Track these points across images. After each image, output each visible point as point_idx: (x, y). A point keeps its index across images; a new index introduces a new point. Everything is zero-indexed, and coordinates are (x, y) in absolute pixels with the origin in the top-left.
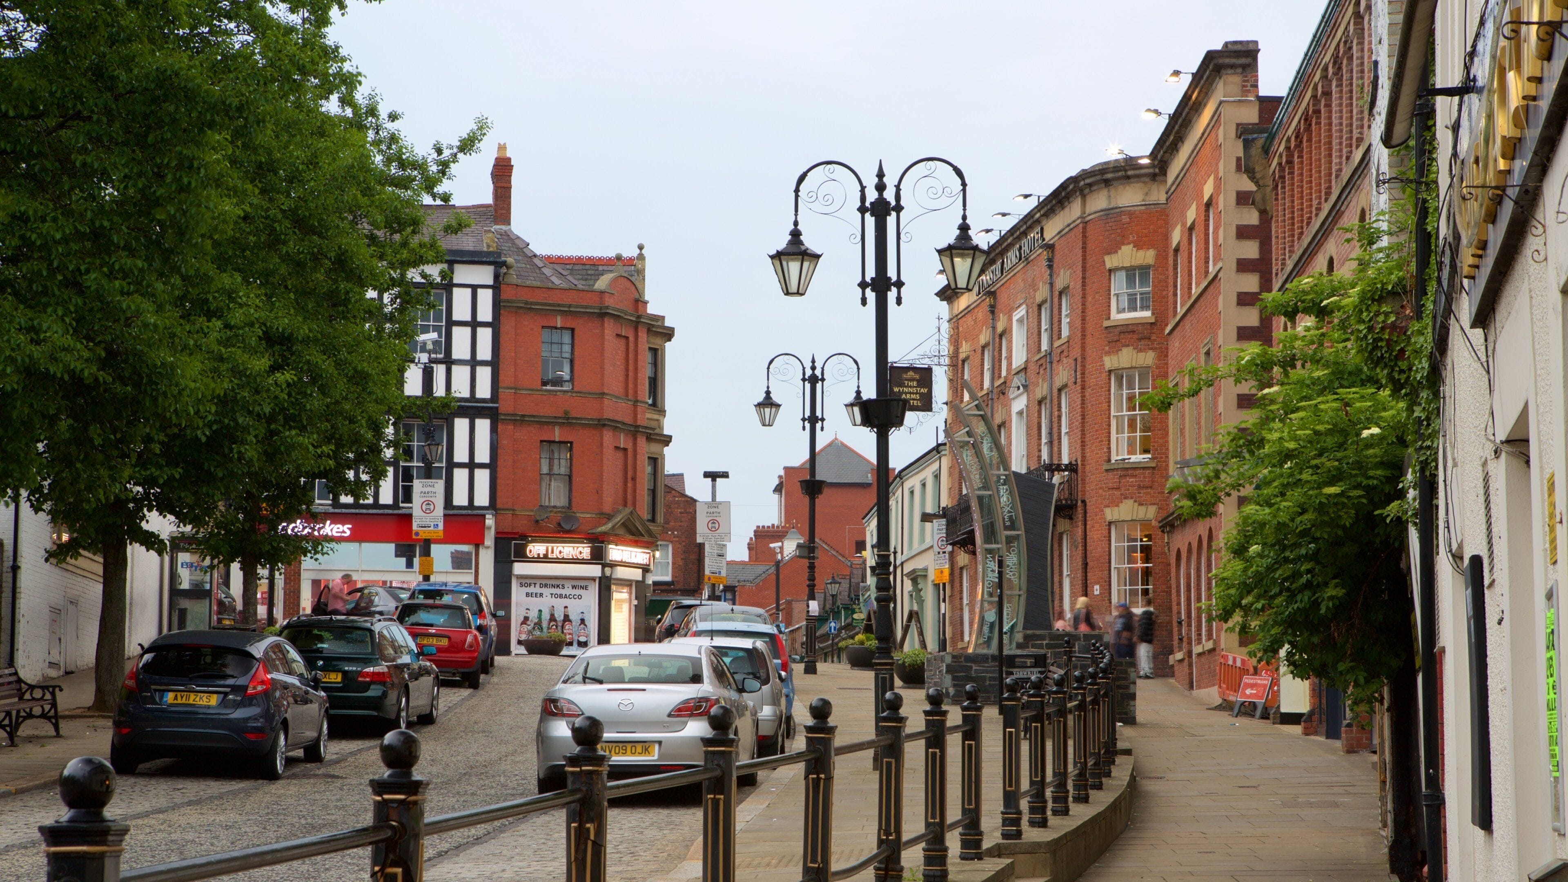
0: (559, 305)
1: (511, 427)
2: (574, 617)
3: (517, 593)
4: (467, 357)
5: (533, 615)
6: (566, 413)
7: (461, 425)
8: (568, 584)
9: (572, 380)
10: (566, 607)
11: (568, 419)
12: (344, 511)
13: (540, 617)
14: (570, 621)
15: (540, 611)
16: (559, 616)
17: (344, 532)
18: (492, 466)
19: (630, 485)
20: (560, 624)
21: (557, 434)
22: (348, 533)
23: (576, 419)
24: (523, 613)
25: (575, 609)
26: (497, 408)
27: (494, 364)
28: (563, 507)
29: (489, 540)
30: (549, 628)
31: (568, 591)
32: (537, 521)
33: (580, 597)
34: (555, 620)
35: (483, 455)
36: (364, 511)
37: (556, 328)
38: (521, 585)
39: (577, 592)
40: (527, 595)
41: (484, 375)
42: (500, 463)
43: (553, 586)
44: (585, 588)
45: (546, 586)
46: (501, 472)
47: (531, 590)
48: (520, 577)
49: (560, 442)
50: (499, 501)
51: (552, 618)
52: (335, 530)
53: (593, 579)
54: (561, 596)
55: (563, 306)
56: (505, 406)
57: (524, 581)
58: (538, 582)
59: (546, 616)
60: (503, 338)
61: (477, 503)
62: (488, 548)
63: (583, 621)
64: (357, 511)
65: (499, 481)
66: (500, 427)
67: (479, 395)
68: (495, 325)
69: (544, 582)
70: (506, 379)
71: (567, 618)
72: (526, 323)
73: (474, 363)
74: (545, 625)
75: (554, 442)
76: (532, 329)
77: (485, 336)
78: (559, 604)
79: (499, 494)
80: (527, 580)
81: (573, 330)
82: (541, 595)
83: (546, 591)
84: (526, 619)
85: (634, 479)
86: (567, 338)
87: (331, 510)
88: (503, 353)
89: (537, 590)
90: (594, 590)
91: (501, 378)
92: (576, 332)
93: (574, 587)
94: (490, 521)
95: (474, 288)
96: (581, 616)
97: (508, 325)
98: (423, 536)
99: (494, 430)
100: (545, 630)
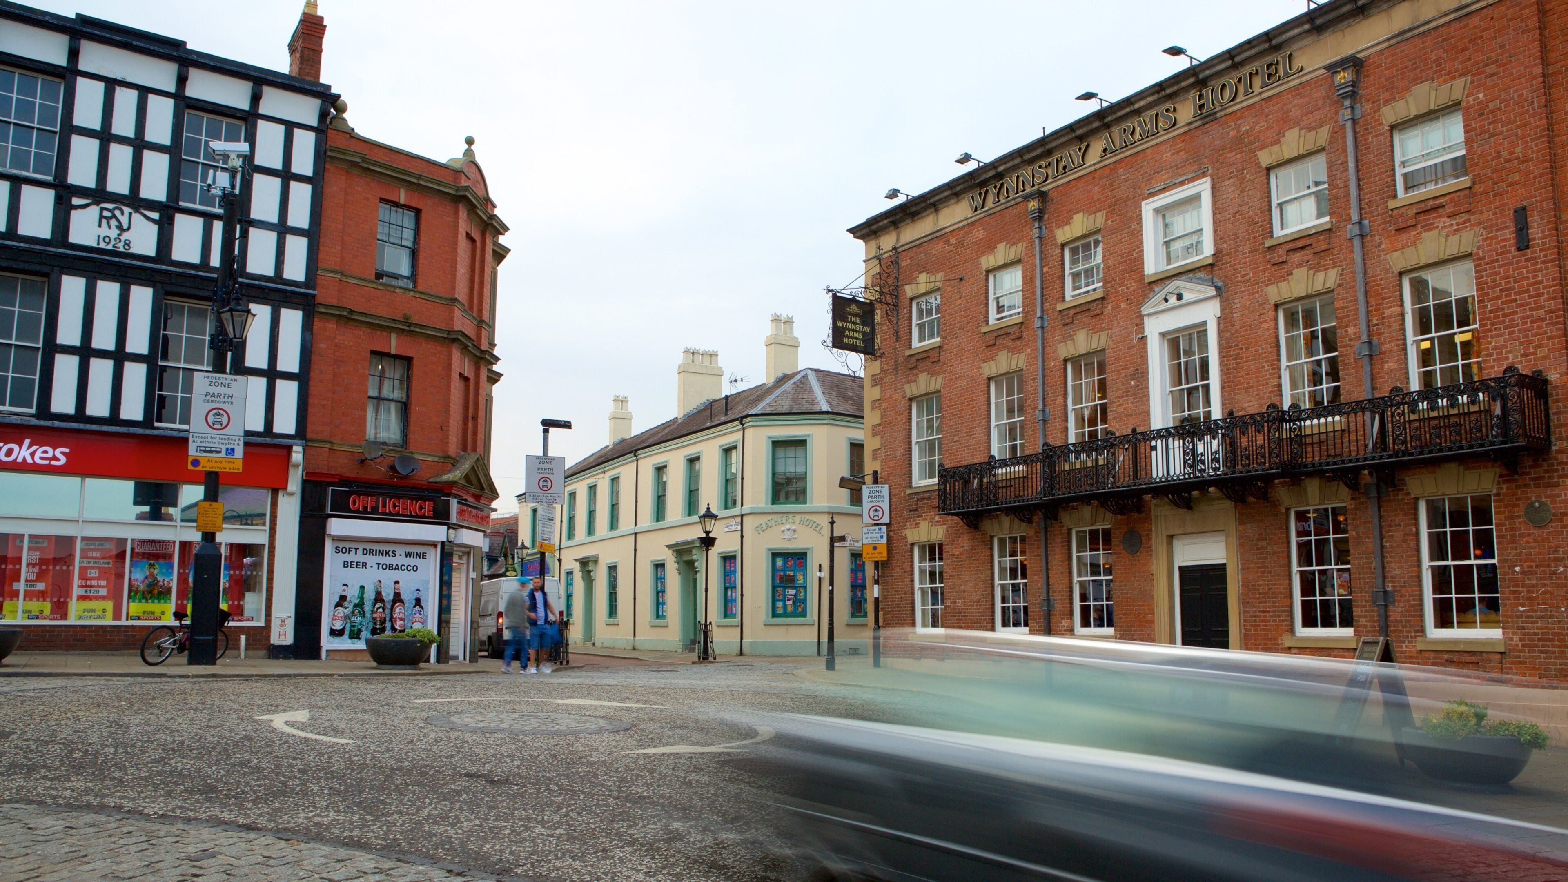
0: (406, 173)
1: (332, 326)
2: (408, 596)
3: (332, 561)
4: (274, 219)
5: (353, 594)
6: (406, 317)
7: (261, 313)
8: (401, 550)
9: (413, 276)
10: (397, 582)
11: (410, 325)
12: (57, 424)
13: (361, 597)
14: (402, 601)
15: (362, 587)
16: (388, 596)
17: (55, 458)
18: (302, 377)
19: (470, 425)
20: (388, 606)
21: (394, 345)
22: (63, 460)
23: (421, 326)
24: (339, 590)
25: (408, 583)
26: (314, 296)
27: (313, 234)
28: (395, 445)
29: (294, 483)
30: (373, 612)
31: (400, 560)
32: (362, 462)
33: (415, 568)
34: (382, 601)
35: (289, 360)
36: (94, 427)
37: (396, 204)
38: (338, 550)
39: (412, 561)
40: (346, 565)
41: (297, 248)
42: (315, 374)
43: (381, 553)
44: (423, 556)
45: (371, 552)
46: (315, 387)
47: (351, 557)
48: (336, 539)
49: (396, 357)
50: (310, 428)
51: (379, 598)
52: (39, 454)
53: (434, 545)
54: (390, 567)
55: (412, 175)
56: (325, 294)
57: (341, 545)
58: (361, 546)
59: (370, 595)
60: (328, 204)
61: (277, 429)
62: (291, 494)
63: (418, 602)
64: (82, 426)
65: (311, 400)
66: (317, 324)
67: (288, 275)
68: (315, 181)
69: (368, 546)
70: (329, 256)
71: (397, 598)
72: (359, 189)
73: (282, 229)
74: (368, 608)
75: (387, 355)
76: (367, 199)
77: (301, 194)
78: (388, 578)
79: (310, 419)
80: (346, 543)
81: (418, 212)
82: (364, 565)
83: (371, 560)
84: (343, 598)
85: (475, 418)
86: (408, 219)
87: (34, 422)
88: (325, 222)
89: (359, 557)
90: (434, 558)
91: (321, 256)
92: (423, 215)
93: (408, 555)
94: (297, 455)
95: (290, 126)
96: (416, 595)
97: (336, 184)
98: (206, 466)
99: (307, 326)
100: (368, 615)
